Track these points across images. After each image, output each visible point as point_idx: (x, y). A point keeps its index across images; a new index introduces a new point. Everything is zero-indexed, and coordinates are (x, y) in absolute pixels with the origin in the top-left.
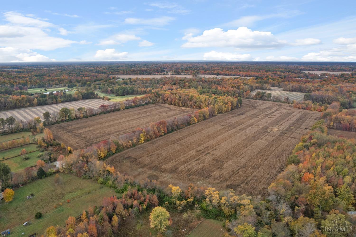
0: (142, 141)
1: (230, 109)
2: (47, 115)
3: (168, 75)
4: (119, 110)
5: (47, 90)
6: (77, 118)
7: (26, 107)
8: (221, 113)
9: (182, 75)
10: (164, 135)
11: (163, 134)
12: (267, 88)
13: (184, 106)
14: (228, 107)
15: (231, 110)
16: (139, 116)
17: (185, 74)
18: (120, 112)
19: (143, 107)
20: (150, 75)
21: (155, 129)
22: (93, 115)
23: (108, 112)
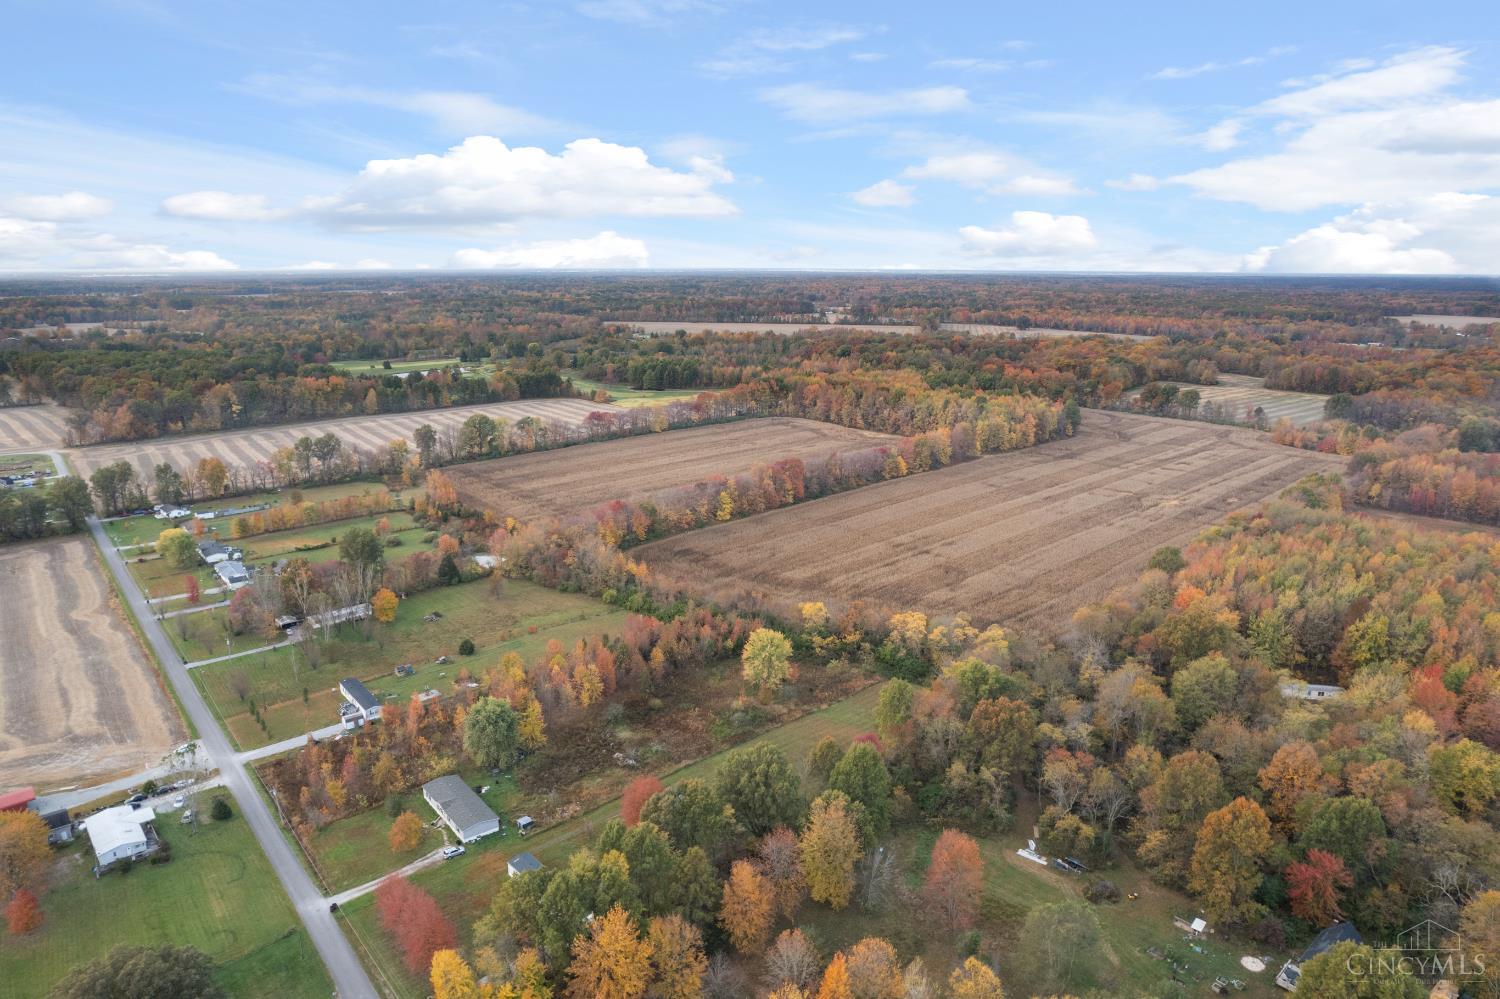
0: (724, 514)
1: (1032, 439)
2: (426, 437)
3: (828, 323)
4: (648, 431)
5: (393, 366)
6: (516, 451)
7: (342, 416)
8: (997, 450)
9: (881, 324)
10: (794, 504)
11: (791, 500)
12: (1203, 378)
13: (870, 426)
14: (1024, 434)
15: (1035, 445)
16: (715, 452)
17: (895, 320)
18: (650, 438)
19: (728, 427)
20: (757, 321)
21: (767, 481)
22: (565, 442)
23: (612, 437)
